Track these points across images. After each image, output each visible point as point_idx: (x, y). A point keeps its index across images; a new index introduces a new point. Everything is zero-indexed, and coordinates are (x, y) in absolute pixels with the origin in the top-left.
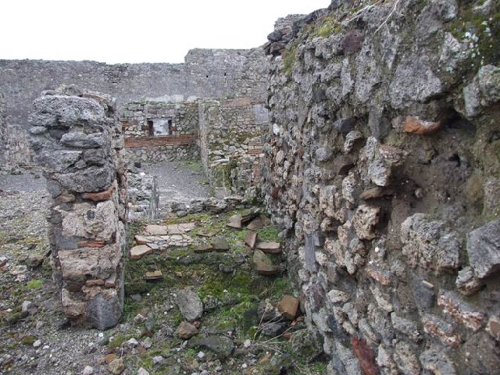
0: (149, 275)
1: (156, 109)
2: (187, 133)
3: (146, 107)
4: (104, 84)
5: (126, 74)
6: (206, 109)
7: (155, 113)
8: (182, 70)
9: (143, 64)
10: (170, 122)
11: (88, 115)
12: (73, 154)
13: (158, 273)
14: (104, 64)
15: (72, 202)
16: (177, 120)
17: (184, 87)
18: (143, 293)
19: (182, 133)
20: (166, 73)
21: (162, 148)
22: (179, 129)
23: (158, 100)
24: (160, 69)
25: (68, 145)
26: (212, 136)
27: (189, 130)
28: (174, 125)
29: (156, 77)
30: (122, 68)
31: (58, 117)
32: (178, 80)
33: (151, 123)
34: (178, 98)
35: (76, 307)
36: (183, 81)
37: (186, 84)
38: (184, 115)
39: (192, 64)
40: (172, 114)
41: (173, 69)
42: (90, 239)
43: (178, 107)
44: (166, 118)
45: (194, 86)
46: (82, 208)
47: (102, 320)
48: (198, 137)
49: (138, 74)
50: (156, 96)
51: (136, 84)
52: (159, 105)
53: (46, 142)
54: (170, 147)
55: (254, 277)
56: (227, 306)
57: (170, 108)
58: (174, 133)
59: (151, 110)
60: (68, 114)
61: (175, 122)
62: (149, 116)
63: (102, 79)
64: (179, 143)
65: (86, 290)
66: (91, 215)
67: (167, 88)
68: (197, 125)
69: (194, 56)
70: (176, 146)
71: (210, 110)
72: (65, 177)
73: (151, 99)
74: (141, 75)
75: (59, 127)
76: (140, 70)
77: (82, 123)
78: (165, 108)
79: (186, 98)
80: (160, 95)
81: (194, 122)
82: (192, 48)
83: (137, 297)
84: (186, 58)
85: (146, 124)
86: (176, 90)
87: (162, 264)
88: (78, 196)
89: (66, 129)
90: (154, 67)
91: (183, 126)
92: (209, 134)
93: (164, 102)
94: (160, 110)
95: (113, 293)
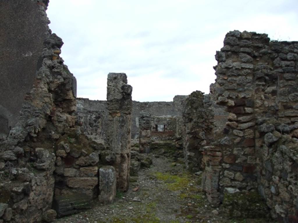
0: (155, 146)
1: (159, 120)
2: (171, 130)
3: (156, 119)
4: (138, 110)
5: (147, 106)
6: (178, 120)
7: (159, 122)
8: (171, 105)
9: (155, 102)
10: (165, 126)
11: (147, 115)
12: (145, 122)
13: (157, 146)
14: (139, 102)
15: (143, 130)
16: (167, 125)
17: (172, 112)
18: (154, 149)
19: (169, 130)
20: (164, 106)
21: (161, 136)
22: (168, 129)
23: (160, 117)
24: (162, 104)
25: (144, 120)
26: (180, 130)
27: (172, 129)
28: (166, 127)
29: (160, 108)
30: (146, 104)
31: (143, 116)
32: (169, 109)
33: (157, 126)
34: (169, 116)
35: (142, 149)
36: (172, 109)
37: (173, 111)
38: (170, 123)
39: (176, 102)
40: (165, 122)
41: (167, 104)
42: (146, 136)
43: (168, 120)
44: (163, 124)
45: (177, 111)
46: (145, 131)
47: (146, 151)
48: (176, 132)
49: (152, 106)
50: (160, 116)
51: (151, 110)
52: (160, 119)
53: (141, 119)
54: (164, 136)
55: (176, 148)
56: (170, 152)
57: (165, 120)
58: (166, 130)
59: (157, 121)
60: (145, 115)
61: (167, 126)
62: (156, 123)
63: (137, 108)
64: (168, 134)
65: (144, 146)
66: (146, 132)
67: (165, 112)
68: (176, 127)
69: (177, 99)
70: (166, 136)
71: (179, 120)
72: (143, 125)
73: (157, 117)
74: (154, 107)
75: (143, 117)
76: (153, 104)
77: (146, 117)
78: (163, 120)
79: (172, 116)
80: (161, 115)
81: (174, 126)
82: (176, 95)
83: (153, 150)
84: (174, 99)
85: (155, 126)
86: (168, 113)
87: (158, 145)
88: (145, 129)
89: (144, 117)
90: (159, 103)
91: (170, 128)
92: (179, 130)
93: (162, 118)
94: (161, 121)
95: (149, 147)
